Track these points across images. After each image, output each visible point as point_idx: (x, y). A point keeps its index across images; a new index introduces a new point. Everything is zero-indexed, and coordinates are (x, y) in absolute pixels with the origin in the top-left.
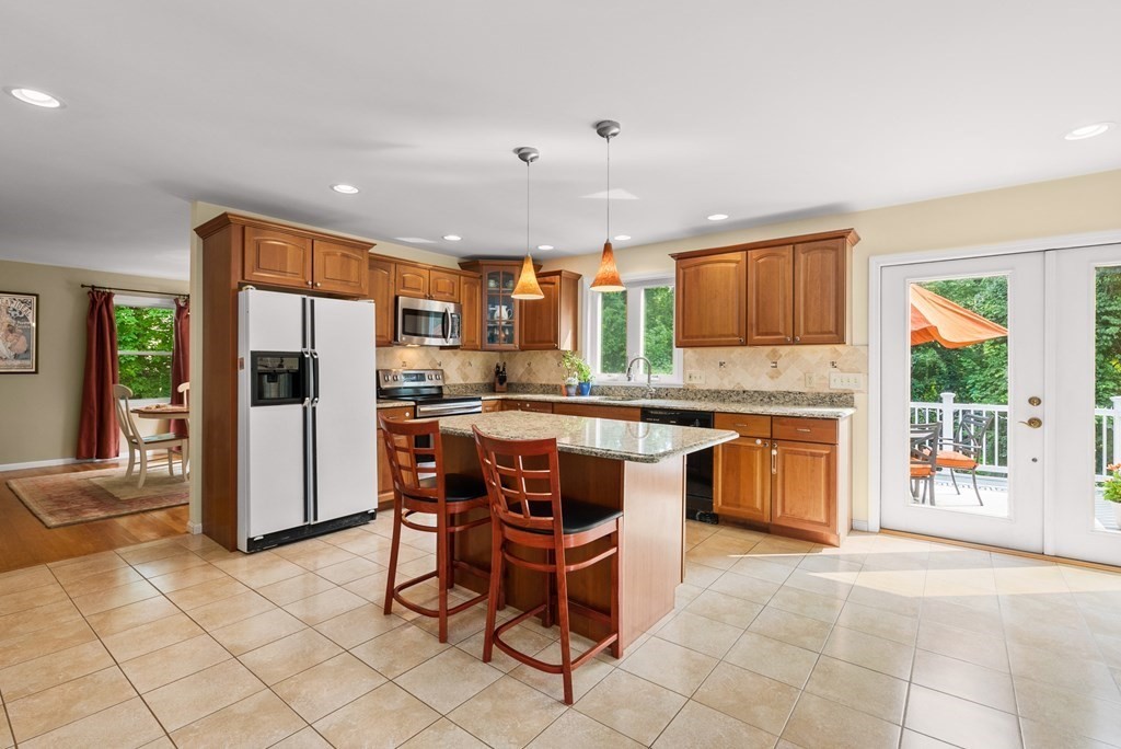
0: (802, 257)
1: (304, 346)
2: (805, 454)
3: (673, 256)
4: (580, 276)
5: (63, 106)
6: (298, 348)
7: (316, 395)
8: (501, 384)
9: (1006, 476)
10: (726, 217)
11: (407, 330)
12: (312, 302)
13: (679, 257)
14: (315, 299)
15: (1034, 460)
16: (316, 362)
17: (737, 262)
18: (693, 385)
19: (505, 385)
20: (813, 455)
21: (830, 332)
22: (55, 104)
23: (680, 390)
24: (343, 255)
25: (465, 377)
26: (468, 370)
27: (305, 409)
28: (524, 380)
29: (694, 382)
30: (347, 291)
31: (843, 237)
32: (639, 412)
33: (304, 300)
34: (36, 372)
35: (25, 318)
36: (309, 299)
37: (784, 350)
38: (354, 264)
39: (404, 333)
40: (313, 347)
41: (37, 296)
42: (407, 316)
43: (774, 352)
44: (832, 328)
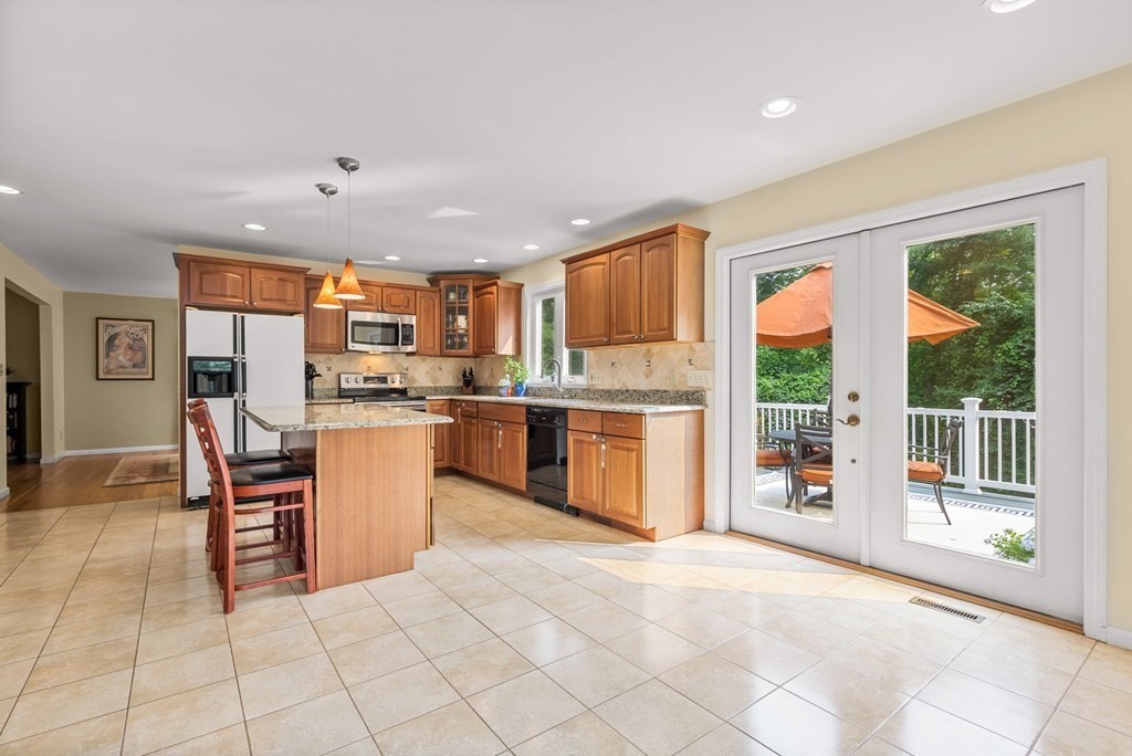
0: (646, 255)
1: (235, 352)
2: (623, 449)
3: (563, 262)
4: (522, 285)
5: (22, 193)
6: (230, 354)
7: (244, 391)
8: (468, 387)
9: (1032, 496)
10: (588, 222)
11: (356, 339)
12: (243, 317)
13: (569, 262)
14: (247, 316)
15: (854, 461)
16: (244, 364)
17: (604, 264)
18: (594, 385)
19: (471, 388)
20: (628, 450)
21: (664, 329)
22: (18, 192)
23: (584, 390)
24: (280, 279)
25: (435, 380)
26: (438, 374)
27: (236, 401)
28: (489, 384)
29: (595, 382)
30: (284, 307)
31: (674, 232)
32: (524, 409)
33: (235, 316)
34: (153, 379)
35: (141, 339)
36: (239, 315)
37: (656, 347)
38: (290, 286)
39: (353, 341)
40: (243, 353)
41: (153, 321)
42: (356, 328)
43: (649, 350)
44: (666, 325)
